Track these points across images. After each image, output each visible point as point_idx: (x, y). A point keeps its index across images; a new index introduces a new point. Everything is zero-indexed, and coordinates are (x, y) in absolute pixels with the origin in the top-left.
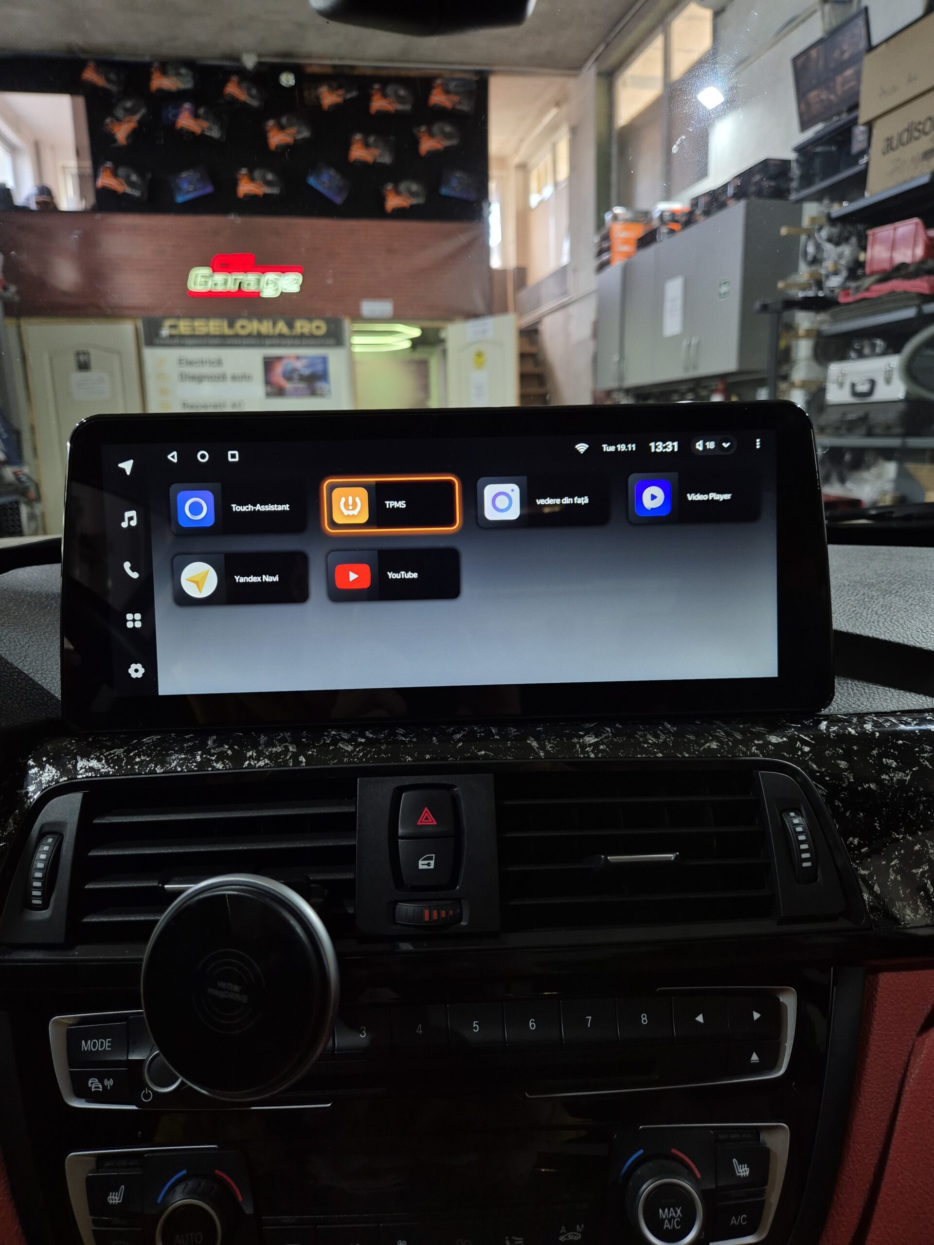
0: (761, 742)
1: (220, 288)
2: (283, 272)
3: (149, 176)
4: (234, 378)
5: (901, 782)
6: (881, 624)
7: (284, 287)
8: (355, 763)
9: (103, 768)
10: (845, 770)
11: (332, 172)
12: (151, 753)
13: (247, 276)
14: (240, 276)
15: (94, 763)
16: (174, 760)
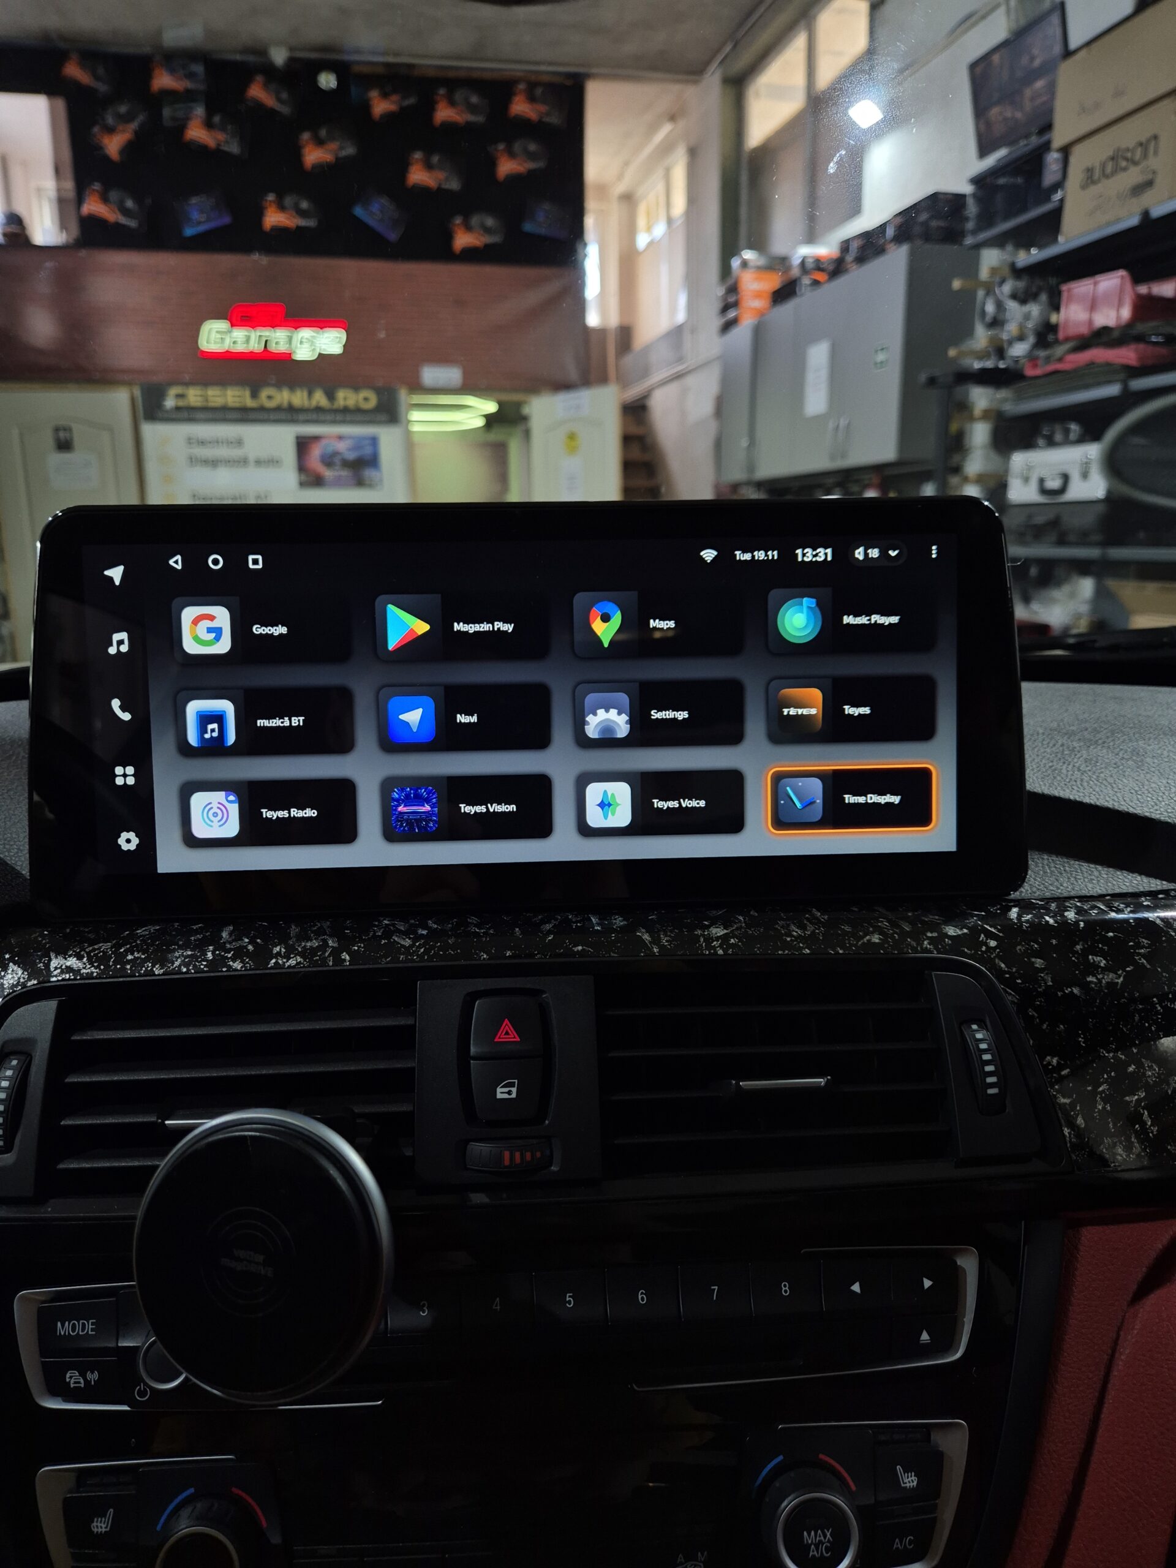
0: (935, 935)
1: (240, 348)
2: (322, 328)
3: (148, 201)
4: (258, 463)
5: (1111, 985)
6: (1085, 784)
7: (323, 347)
8: (413, 961)
9: (84, 968)
10: (1042, 970)
11: (384, 201)
12: (148, 949)
13: (275, 332)
14: (267, 333)
15: (72, 962)
16: (177, 958)
